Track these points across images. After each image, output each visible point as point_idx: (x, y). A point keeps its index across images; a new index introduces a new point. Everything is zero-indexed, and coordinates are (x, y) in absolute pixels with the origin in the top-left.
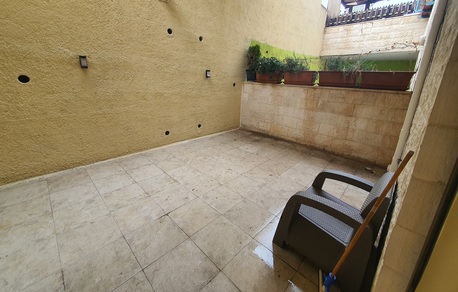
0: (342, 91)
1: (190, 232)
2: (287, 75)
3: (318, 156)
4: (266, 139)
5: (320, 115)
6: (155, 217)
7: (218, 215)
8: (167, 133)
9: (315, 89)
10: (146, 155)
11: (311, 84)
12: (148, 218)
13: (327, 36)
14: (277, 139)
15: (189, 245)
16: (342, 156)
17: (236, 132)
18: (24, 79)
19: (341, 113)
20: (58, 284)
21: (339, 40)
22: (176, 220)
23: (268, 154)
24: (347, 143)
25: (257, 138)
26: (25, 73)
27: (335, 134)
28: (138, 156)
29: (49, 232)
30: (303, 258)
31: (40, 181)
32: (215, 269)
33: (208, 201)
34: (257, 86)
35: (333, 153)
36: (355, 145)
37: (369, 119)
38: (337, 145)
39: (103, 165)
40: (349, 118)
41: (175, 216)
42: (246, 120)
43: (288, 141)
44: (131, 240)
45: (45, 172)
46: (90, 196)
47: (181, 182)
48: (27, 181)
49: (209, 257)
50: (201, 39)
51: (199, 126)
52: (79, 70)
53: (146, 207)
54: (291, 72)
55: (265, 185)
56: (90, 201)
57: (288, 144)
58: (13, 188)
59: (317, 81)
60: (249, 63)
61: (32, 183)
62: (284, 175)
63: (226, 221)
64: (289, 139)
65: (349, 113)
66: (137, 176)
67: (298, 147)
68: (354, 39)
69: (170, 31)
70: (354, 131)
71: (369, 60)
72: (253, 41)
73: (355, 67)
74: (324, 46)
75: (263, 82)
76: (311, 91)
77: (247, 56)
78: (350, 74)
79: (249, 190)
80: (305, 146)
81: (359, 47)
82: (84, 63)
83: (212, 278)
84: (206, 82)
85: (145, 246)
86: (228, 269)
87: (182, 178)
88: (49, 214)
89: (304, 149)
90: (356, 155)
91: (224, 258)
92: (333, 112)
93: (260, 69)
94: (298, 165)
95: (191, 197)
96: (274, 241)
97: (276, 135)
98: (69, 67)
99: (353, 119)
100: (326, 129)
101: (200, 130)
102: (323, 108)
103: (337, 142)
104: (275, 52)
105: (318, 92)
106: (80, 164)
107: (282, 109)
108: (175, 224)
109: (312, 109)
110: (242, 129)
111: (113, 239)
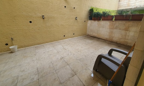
0: (124, 22)
1: (68, 63)
2: (103, 17)
3: (114, 45)
4: (95, 39)
5: (115, 30)
6: (59, 58)
7: (77, 60)
8: (64, 36)
9: (113, 21)
10: (58, 42)
11: (112, 20)
12: (58, 58)
13: (120, 2)
14: (99, 38)
15: (68, 66)
16: (123, 45)
17: (85, 36)
18: (31, 22)
19: (123, 30)
20: (37, 71)
21: (125, 4)
22: (65, 60)
23: (95, 43)
24: (126, 40)
25: (92, 38)
26: (31, 21)
27: (121, 37)
28: (56, 42)
29: (35, 59)
30: (103, 75)
31: (34, 47)
32: (74, 74)
33: (74, 56)
34: (93, 21)
35: (120, 44)
36: (129, 41)
37: (135, 32)
38: (122, 41)
39: (48, 44)
40: (127, 32)
41: (65, 58)
42: (89, 33)
43: (103, 39)
44: (53, 63)
45: (35, 45)
46: (44, 52)
47: (67, 50)
48: (31, 47)
49: (73, 70)
50: (74, 8)
51: (74, 34)
52: (42, 19)
53: (57, 55)
54: (104, 16)
55: (93, 52)
56: (44, 53)
57: (103, 40)
58: (28, 48)
59: (114, 19)
60: (90, 14)
61: (32, 47)
62: (100, 50)
63: (79, 62)
64: (104, 39)
65: (127, 29)
66: (56, 47)
67: (107, 41)
68: (132, 2)
69: (65, 7)
70: (128, 36)
71: (136, 10)
72: (91, 7)
73: (129, 13)
74: (119, 6)
75: (95, 20)
76: (111, 22)
77: (89, 12)
78: (127, 16)
79: (87, 53)
80: (110, 41)
81: (134, 6)
82: (43, 18)
83: (73, 76)
84: (76, 21)
85: (56, 65)
86: (78, 74)
87: (68, 49)
88: (35, 55)
89: (109, 42)
90: (130, 45)
91: (77, 71)
92: (120, 29)
93: (94, 16)
94: (106, 47)
95: (70, 54)
96: (93, 69)
97: (99, 37)
98: (40, 19)
99: (128, 32)
100: (117, 35)
101: (74, 35)
102: (116, 28)
103: (122, 40)
104: (99, 10)
105: (114, 22)
106: (42, 43)
107: (101, 29)
108: (64, 61)
109: (112, 29)
110: (87, 35)
111: (49, 62)
